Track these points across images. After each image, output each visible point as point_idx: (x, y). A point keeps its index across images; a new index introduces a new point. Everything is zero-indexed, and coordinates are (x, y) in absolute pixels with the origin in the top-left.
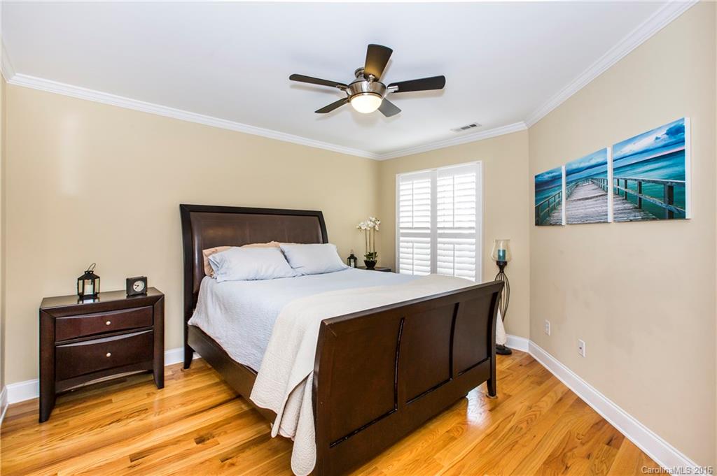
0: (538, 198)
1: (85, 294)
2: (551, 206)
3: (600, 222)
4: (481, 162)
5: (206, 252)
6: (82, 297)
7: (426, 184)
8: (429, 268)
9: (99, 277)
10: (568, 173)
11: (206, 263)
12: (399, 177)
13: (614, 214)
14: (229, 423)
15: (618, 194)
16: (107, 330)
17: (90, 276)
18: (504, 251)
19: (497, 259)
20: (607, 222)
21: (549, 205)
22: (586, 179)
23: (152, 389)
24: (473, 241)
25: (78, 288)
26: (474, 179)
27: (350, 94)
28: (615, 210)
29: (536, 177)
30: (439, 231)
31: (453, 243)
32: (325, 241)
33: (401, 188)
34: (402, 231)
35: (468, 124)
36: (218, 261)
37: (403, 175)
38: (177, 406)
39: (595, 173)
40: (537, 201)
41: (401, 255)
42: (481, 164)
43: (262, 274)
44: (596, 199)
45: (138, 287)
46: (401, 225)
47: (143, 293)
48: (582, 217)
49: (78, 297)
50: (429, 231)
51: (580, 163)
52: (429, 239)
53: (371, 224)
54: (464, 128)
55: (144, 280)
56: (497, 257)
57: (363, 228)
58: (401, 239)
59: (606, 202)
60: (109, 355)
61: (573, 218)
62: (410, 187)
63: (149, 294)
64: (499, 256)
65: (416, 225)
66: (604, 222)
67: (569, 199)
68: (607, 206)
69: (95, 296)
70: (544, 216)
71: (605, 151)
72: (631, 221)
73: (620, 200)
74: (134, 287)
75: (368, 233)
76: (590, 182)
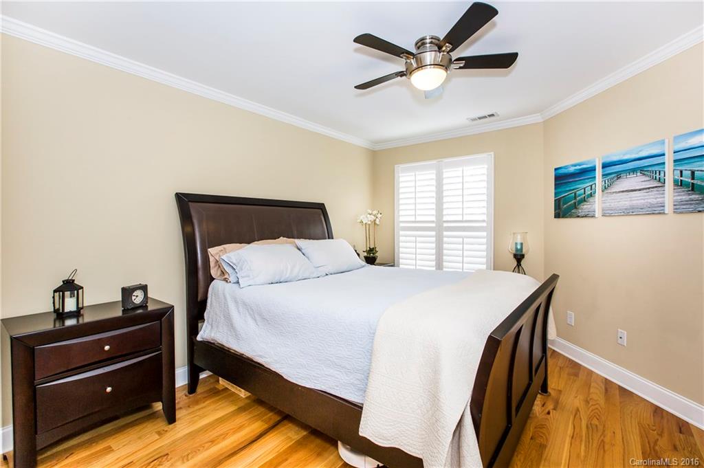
0: (559, 190)
1: (66, 311)
2: (578, 199)
3: (653, 213)
4: (492, 153)
5: (212, 251)
6: (60, 315)
7: (430, 175)
8: (434, 263)
9: (82, 288)
10: (605, 166)
11: (212, 264)
12: (399, 168)
13: (675, 205)
14: (286, 460)
15: (681, 185)
16: (104, 357)
17: (69, 286)
18: (522, 244)
19: (514, 252)
20: (664, 213)
21: (575, 198)
22: (634, 171)
23: (161, 424)
24: (484, 234)
25: (54, 303)
26: (485, 171)
27: (415, 65)
28: (674, 202)
29: (556, 169)
30: (445, 225)
31: (463, 238)
32: (330, 237)
33: (401, 179)
34: (402, 225)
35: (486, 114)
36: (234, 262)
37: (401, 166)
38: (207, 445)
39: (646, 165)
40: (556, 194)
41: (401, 249)
42: (493, 156)
43: (287, 275)
44: (648, 190)
45: (138, 298)
46: (401, 219)
47: (143, 306)
48: (626, 209)
49: (54, 316)
50: (434, 225)
51: (624, 155)
52: (433, 233)
53: (372, 218)
54: (480, 118)
55: (144, 288)
56: (514, 249)
57: (364, 222)
58: (401, 233)
59: (663, 194)
60: (109, 389)
61: (612, 210)
62: (413, 178)
63: (151, 307)
64: (516, 248)
65: (419, 219)
66: (660, 213)
67: (606, 191)
68: (664, 197)
69: (77, 314)
70: (565, 209)
71: (663, 142)
72: (700, 211)
73: (683, 191)
74: (133, 298)
75: (367, 226)
76: (639, 174)
